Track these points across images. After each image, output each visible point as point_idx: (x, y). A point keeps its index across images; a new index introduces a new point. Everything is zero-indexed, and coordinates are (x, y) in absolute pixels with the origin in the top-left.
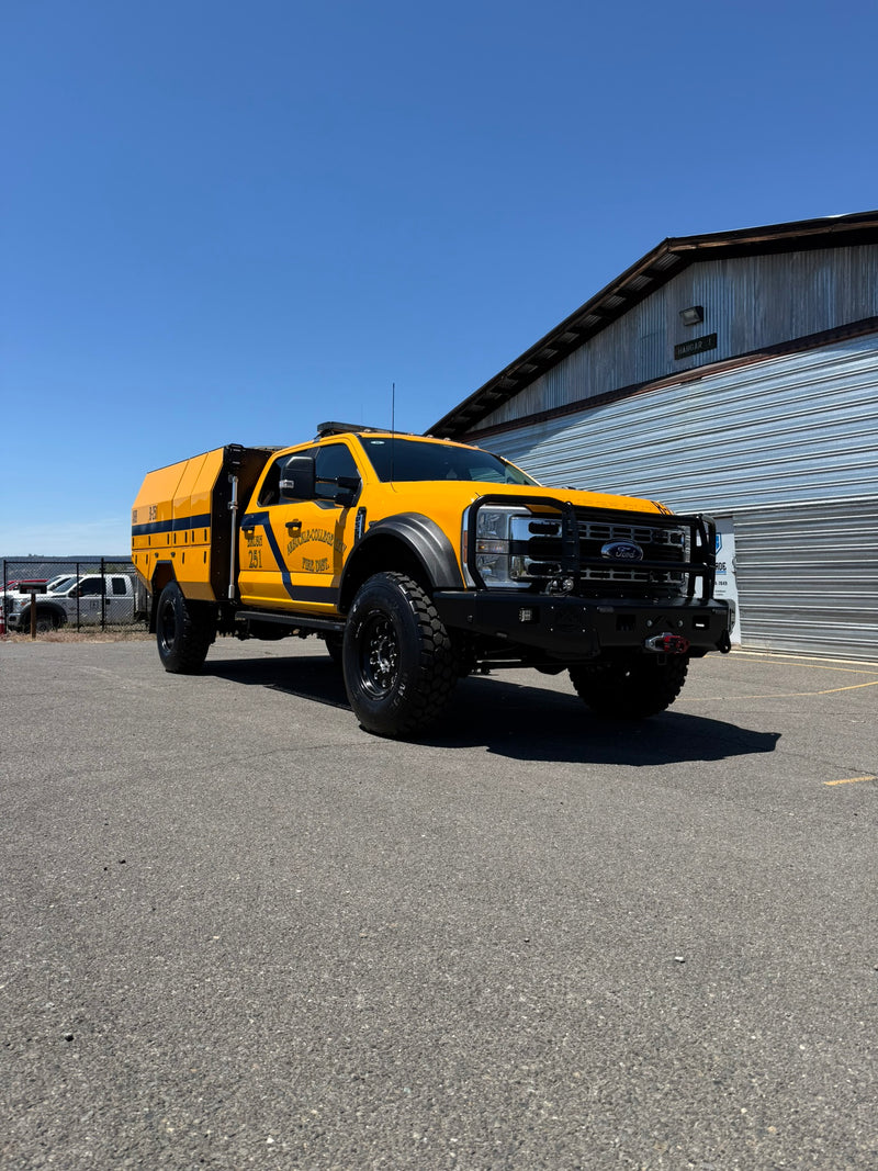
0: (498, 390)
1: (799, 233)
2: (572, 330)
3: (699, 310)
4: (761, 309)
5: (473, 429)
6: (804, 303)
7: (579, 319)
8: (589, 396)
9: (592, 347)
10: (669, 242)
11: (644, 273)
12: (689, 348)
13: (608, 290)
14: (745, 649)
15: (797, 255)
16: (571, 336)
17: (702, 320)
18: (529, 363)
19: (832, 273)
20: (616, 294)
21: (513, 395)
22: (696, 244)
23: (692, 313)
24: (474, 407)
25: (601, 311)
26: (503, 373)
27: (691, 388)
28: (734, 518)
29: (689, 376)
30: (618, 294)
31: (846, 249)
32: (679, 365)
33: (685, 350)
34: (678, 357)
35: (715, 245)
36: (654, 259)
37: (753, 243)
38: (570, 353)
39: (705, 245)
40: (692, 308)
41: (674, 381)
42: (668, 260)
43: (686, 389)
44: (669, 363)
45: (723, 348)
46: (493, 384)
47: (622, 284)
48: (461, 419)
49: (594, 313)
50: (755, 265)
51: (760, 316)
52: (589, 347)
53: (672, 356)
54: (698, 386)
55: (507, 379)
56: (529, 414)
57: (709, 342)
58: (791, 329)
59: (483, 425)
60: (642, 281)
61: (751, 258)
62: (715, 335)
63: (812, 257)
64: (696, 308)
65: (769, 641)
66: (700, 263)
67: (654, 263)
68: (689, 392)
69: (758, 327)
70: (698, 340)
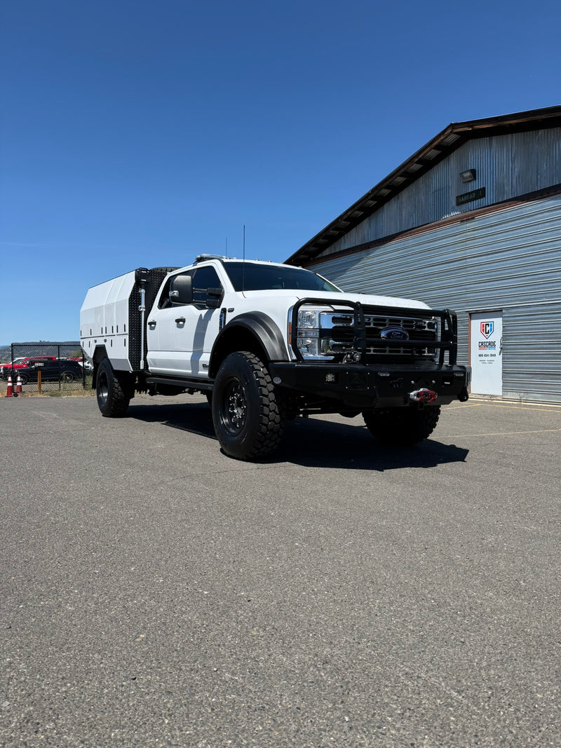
0: (336, 229)
1: (544, 117)
2: (387, 187)
3: (473, 172)
4: (516, 170)
5: (320, 256)
7: (391, 180)
9: (400, 199)
10: (453, 126)
11: (436, 148)
12: (466, 198)
13: (411, 160)
14: (504, 399)
15: (541, 132)
16: (386, 192)
17: (475, 178)
18: (358, 210)
20: (417, 163)
21: (347, 232)
22: (471, 126)
23: (468, 174)
24: (321, 241)
25: (405, 174)
26: (341, 217)
27: (468, 225)
28: (504, 311)
29: (466, 217)
30: (418, 162)
32: (459, 209)
33: (463, 199)
34: (459, 204)
35: (485, 126)
36: (442, 138)
37: (510, 124)
38: (385, 203)
39: (477, 127)
40: (468, 171)
41: (456, 220)
42: (452, 138)
43: (464, 226)
44: (453, 208)
45: (489, 198)
46: (333, 225)
47: (420, 156)
48: (312, 249)
49: (401, 176)
50: (512, 141)
51: (516, 174)
52: (398, 198)
53: (454, 203)
54: (473, 223)
55: (343, 222)
56: (357, 244)
57: (481, 193)
58: (537, 183)
59: (327, 252)
60: (433, 153)
61: (509, 135)
62: (484, 189)
63: (552, 133)
64: (471, 170)
65: (522, 394)
66: (473, 140)
67: (442, 140)
68: (467, 227)
69: (514, 182)
70: (472, 192)
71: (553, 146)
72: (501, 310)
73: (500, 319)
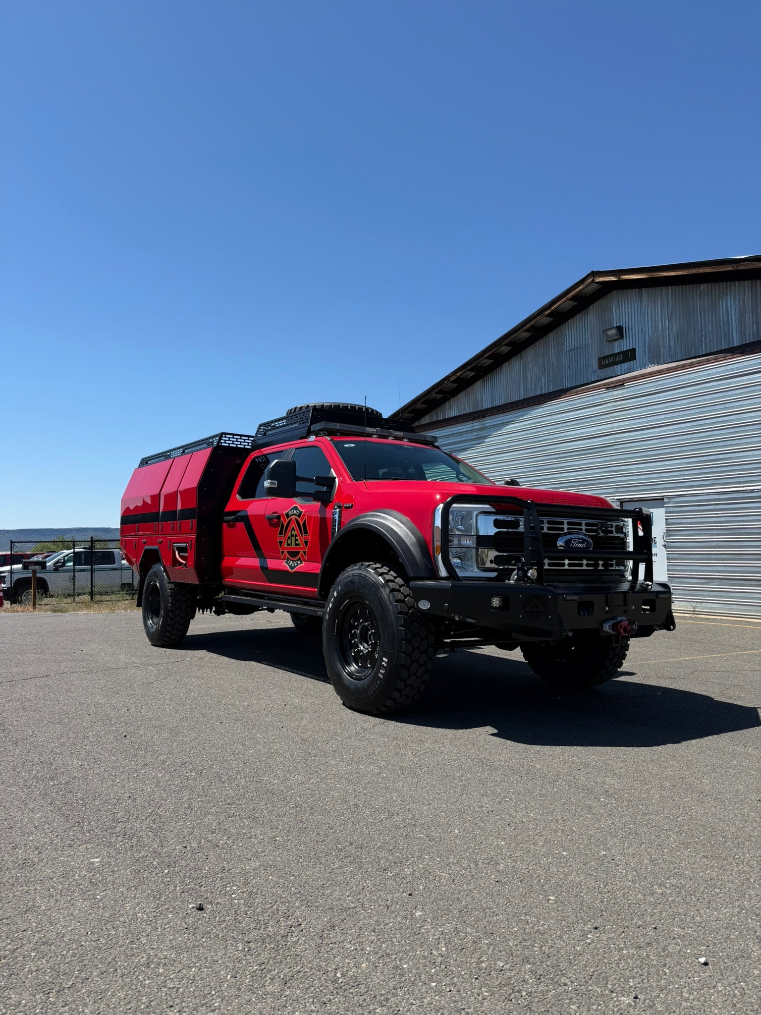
0: (440, 392)
1: (708, 270)
2: (507, 344)
3: (620, 329)
4: (674, 329)
5: (416, 424)
6: (712, 325)
7: (516, 334)
8: (522, 398)
9: (524, 357)
10: (594, 274)
11: (572, 299)
12: (611, 360)
13: (541, 312)
15: (703, 287)
16: (506, 349)
17: (622, 337)
18: (470, 370)
19: (735, 302)
21: (454, 396)
22: (617, 276)
23: (614, 332)
25: (533, 329)
26: (447, 378)
27: (615, 393)
28: (665, 500)
29: (612, 383)
30: (548, 315)
31: (746, 282)
32: (602, 373)
33: (609, 362)
34: (601, 367)
36: (581, 288)
38: (504, 363)
39: (624, 277)
40: (613, 328)
41: (599, 387)
42: (593, 288)
43: (611, 394)
44: (594, 372)
45: (641, 361)
46: (438, 387)
47: (553, 308)
49: (527, 330)
50: (667, 294)
51: (673, 335)
52: (521, 357)
53: (595, 364)
54: (621, 391)
55: (451, 384)
56: (468, 411)
57: (630, 355)
58: (702, 346)
59: (426, 420)
60: (568, 305)
62: (634, 350)
63: (717, 288)
64: (617, 327)
65: (694, 604)
66: (619, 291)
67: (581, 291)
68: (613, 396)
69: (672, 344)
70: (619, 354)
71: (719, 303)
72: (662, 499)
73: (663, 510)
